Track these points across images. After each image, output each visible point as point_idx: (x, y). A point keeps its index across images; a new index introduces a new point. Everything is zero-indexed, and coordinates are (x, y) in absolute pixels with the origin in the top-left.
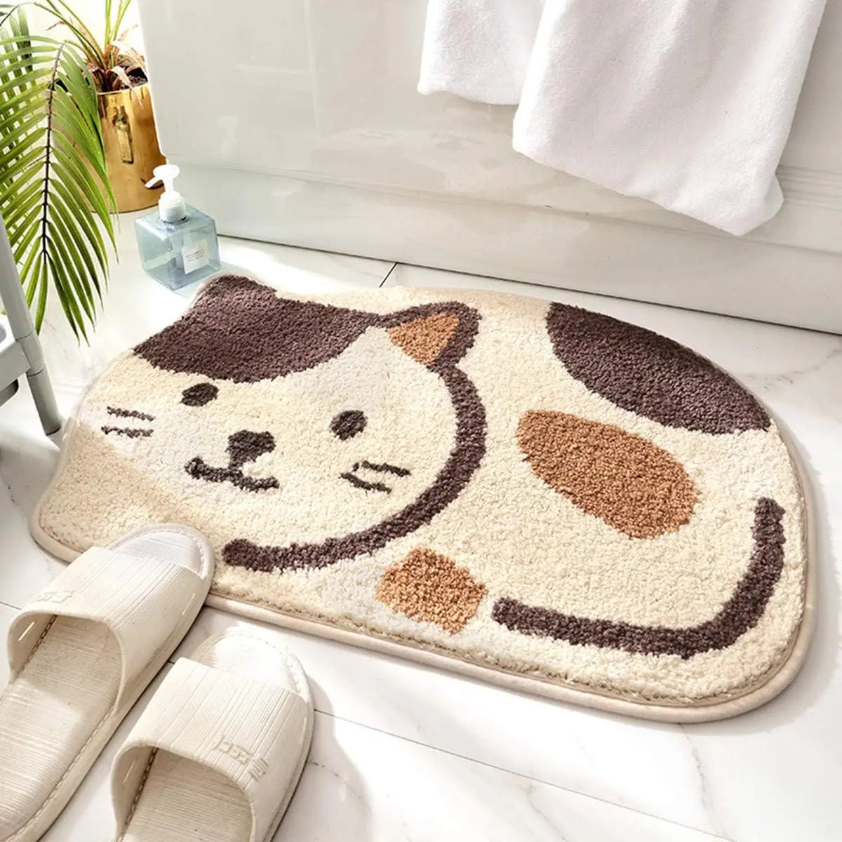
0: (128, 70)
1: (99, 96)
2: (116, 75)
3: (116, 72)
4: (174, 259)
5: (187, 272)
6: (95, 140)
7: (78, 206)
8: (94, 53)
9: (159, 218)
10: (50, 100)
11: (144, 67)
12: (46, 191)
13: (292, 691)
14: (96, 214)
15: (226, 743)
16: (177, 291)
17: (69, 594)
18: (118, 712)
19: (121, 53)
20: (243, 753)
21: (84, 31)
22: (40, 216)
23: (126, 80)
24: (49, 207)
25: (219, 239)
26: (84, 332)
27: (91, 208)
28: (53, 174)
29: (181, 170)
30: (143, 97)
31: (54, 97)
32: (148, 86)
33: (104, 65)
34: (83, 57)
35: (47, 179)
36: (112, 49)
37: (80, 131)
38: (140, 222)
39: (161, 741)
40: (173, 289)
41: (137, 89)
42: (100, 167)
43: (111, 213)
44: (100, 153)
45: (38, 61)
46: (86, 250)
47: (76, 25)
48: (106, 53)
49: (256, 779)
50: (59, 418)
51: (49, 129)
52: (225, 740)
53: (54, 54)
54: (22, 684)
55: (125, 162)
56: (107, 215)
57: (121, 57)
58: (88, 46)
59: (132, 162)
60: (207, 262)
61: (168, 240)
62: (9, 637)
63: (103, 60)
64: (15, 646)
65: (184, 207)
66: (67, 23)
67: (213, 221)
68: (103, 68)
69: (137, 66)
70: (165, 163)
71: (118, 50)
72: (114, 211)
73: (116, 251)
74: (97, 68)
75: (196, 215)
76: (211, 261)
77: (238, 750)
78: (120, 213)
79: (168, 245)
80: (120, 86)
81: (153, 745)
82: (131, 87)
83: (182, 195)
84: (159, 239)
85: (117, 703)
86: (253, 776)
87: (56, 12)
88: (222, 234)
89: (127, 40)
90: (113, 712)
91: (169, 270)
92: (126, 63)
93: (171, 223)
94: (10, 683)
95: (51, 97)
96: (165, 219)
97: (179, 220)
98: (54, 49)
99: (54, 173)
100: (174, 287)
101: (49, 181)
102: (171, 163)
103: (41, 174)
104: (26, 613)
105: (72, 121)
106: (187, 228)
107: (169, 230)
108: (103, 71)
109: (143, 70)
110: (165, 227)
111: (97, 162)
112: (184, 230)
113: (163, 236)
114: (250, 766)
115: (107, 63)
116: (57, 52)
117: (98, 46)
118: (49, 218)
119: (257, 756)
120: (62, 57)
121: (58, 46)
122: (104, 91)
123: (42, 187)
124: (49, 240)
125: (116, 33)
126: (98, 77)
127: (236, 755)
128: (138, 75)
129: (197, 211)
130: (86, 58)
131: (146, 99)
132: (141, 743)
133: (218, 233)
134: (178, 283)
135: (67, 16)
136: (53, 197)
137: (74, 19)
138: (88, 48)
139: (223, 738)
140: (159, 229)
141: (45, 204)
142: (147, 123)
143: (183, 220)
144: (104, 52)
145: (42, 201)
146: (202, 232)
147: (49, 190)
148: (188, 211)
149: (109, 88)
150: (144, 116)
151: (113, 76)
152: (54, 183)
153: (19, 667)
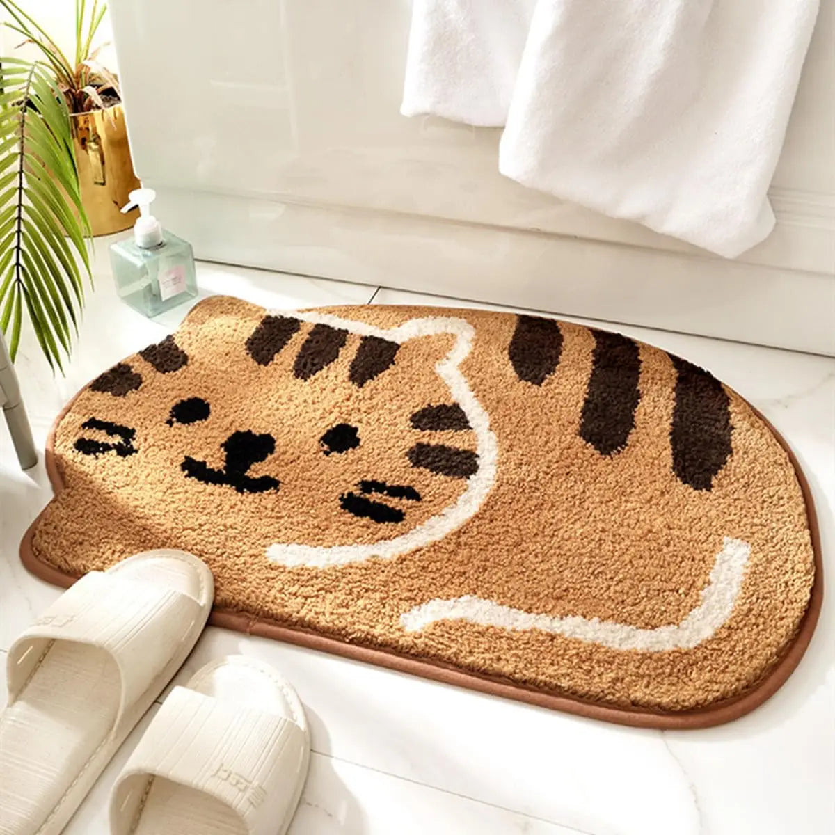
0: (101, 89)
1: (71, 117)
2: (88, 95)
3: (87, 91)
4: (150, 285)
5: (163, 299)
6: (69, 164)
7: (51, 231)
8: (65, 73)
9: (134, 242)
10: (22, 124)
11: (117, 87)
12: (19, 218)
13: (289, 719)
14: (70, 239)
15: (225, 771)
16: (154, 319)
17: (69, 619)
18: (116, 738)
19: (92, 71)
20: (242, 781)
21: (54, 50)
22: (14, 243)
23: (97, 100)
24: (23, 234)
25: (197, 263)
26: (58, 362)
27: (64, 232)
28: (26, 201)
29: (157, 194)
30: (115, 118)
31: (26, 121)
32: (121, 106)
33: (75, 84)
34: (53, 76)
35: (20, 205)
36: (82, 68)
37: (53, 155)
38: (115, 247)
39: (160, 768)
40: (149, 317)
41: (109, 111)
42: (75, 192)
43: (85, 237)
44: (73, 177)
45: (8, 83)
46: (61, 278)
47: (46, 44)
48: (77, 73)
49: (254, 806)
50: (36, 452)
51: (22, 154)
52: (224, 768)
53: (25, 76)
54: (20, 707)
55: (96, 183)
56: (82, 240)
57: (92, 75)
58: (58, 64)
59: (103, 184)
60: (185, 289)
61: (144, 267)
62: (8, 660)
63: (73, 79)
64: (13, 669)
65: (160, 231)
66: (36, 42)
67: (190, 246)
68: (73, 87)
69: (108, 85)
70: (140, 187)
71: (89, 69)
72: (87, 235)
73: (91, 278)
74: (68, 88)
75: (173, 240)
76: (189, 287)
77: (237, 777)
78: (94, 237)
79: (143, 271)
80: (91, 106)
81: (151, 772)
82: (102, 106)
83: (157, 220)
84: (134, 266)
85: (115, 729)
86: (252, 803)
87: (26, 32)
88: (199, 258)
89: (98, 59)
90: (112, 737)
91: (145, 297)
92: (98, 82)
93: (147, 249)
94: (8, 706)
95: (24, 121)
96: (141, 244)
97: (155, 245)
98: (25, 71)
99: (26, 197)
100: (150, 314)
101: (22, 208)
102: (145, 187)
103: (14, 201)
104: (26, 637)
105: (45, 145)
106: (163, 253)
107: (145, 256)
108: (74, 91)
109: (116, 90)
110: (140, 253)
111: (72, 188)
112: (161, 256)
113: (139, 263)
114: (249, 793)
115: (78, 83)
116: (28, 73)
117: (68, 65)
118: (23, 246)
119: (256, 783)
120: (34, 79)
121: (29, 68)
122: (75, 112)
123: (16, 214)
124: (23, 268)
125: (87, 51)
126: (68, 97)
127: (234, 783)
128: (110, 95)
129: (173, 236)
130: (56, 76)
131: (119, 120)
132: (140, 770)
133: (195, 257)
134: (155, 310)
135: (36, 35)
136: (26, 223)
137: (44, 38)
138: (59, 67)
139: (222, 765)
140: (135, 255)
141: (19, 231)
142: (120, 143)
143: (160, 245)
144: (75, 72)
145: (15, 228)
146: (179, 257)
147: (22, 216)
148: (164, 237)
149: (79, 108)
150: (118, 137)
151: (84, 96)
152: (27, 209)
153: (18, 690)
